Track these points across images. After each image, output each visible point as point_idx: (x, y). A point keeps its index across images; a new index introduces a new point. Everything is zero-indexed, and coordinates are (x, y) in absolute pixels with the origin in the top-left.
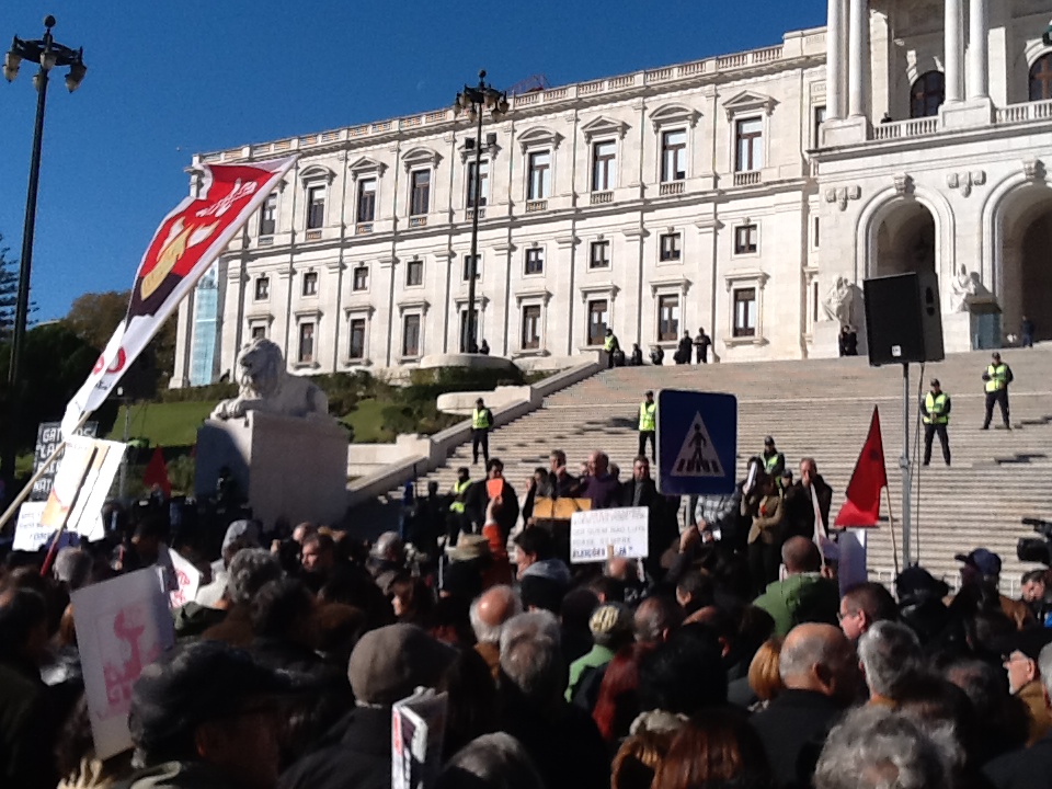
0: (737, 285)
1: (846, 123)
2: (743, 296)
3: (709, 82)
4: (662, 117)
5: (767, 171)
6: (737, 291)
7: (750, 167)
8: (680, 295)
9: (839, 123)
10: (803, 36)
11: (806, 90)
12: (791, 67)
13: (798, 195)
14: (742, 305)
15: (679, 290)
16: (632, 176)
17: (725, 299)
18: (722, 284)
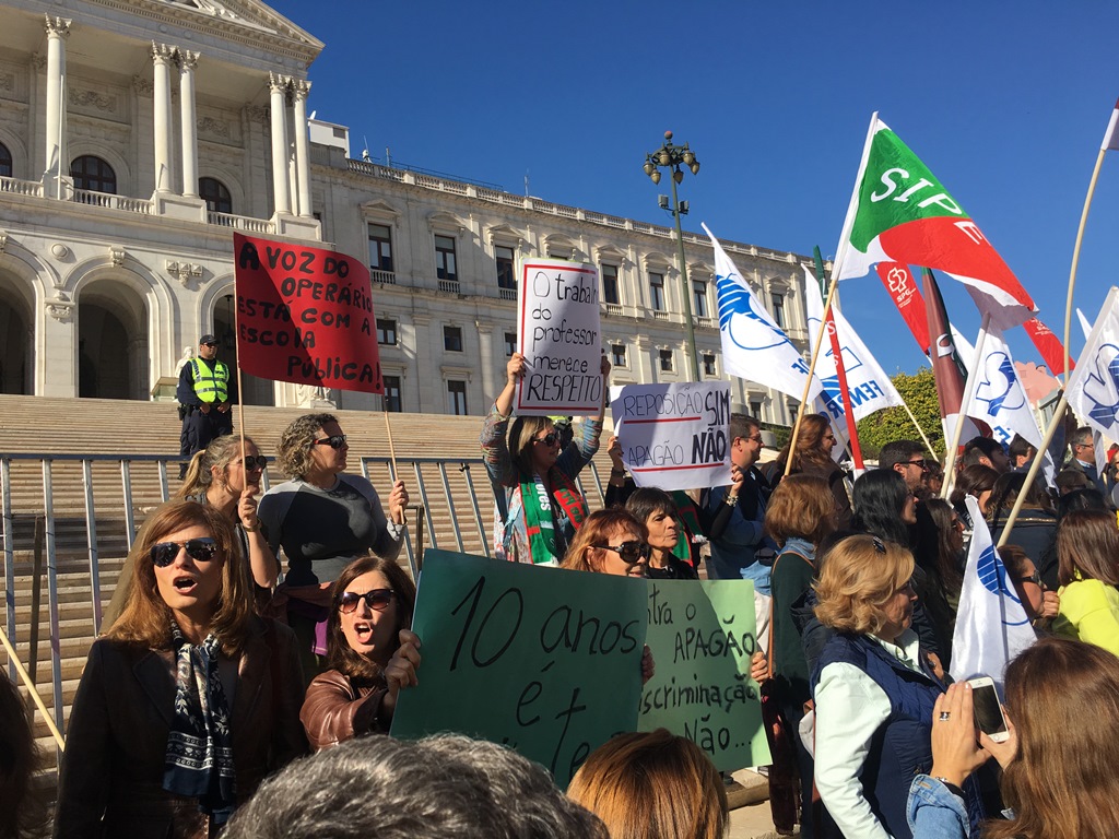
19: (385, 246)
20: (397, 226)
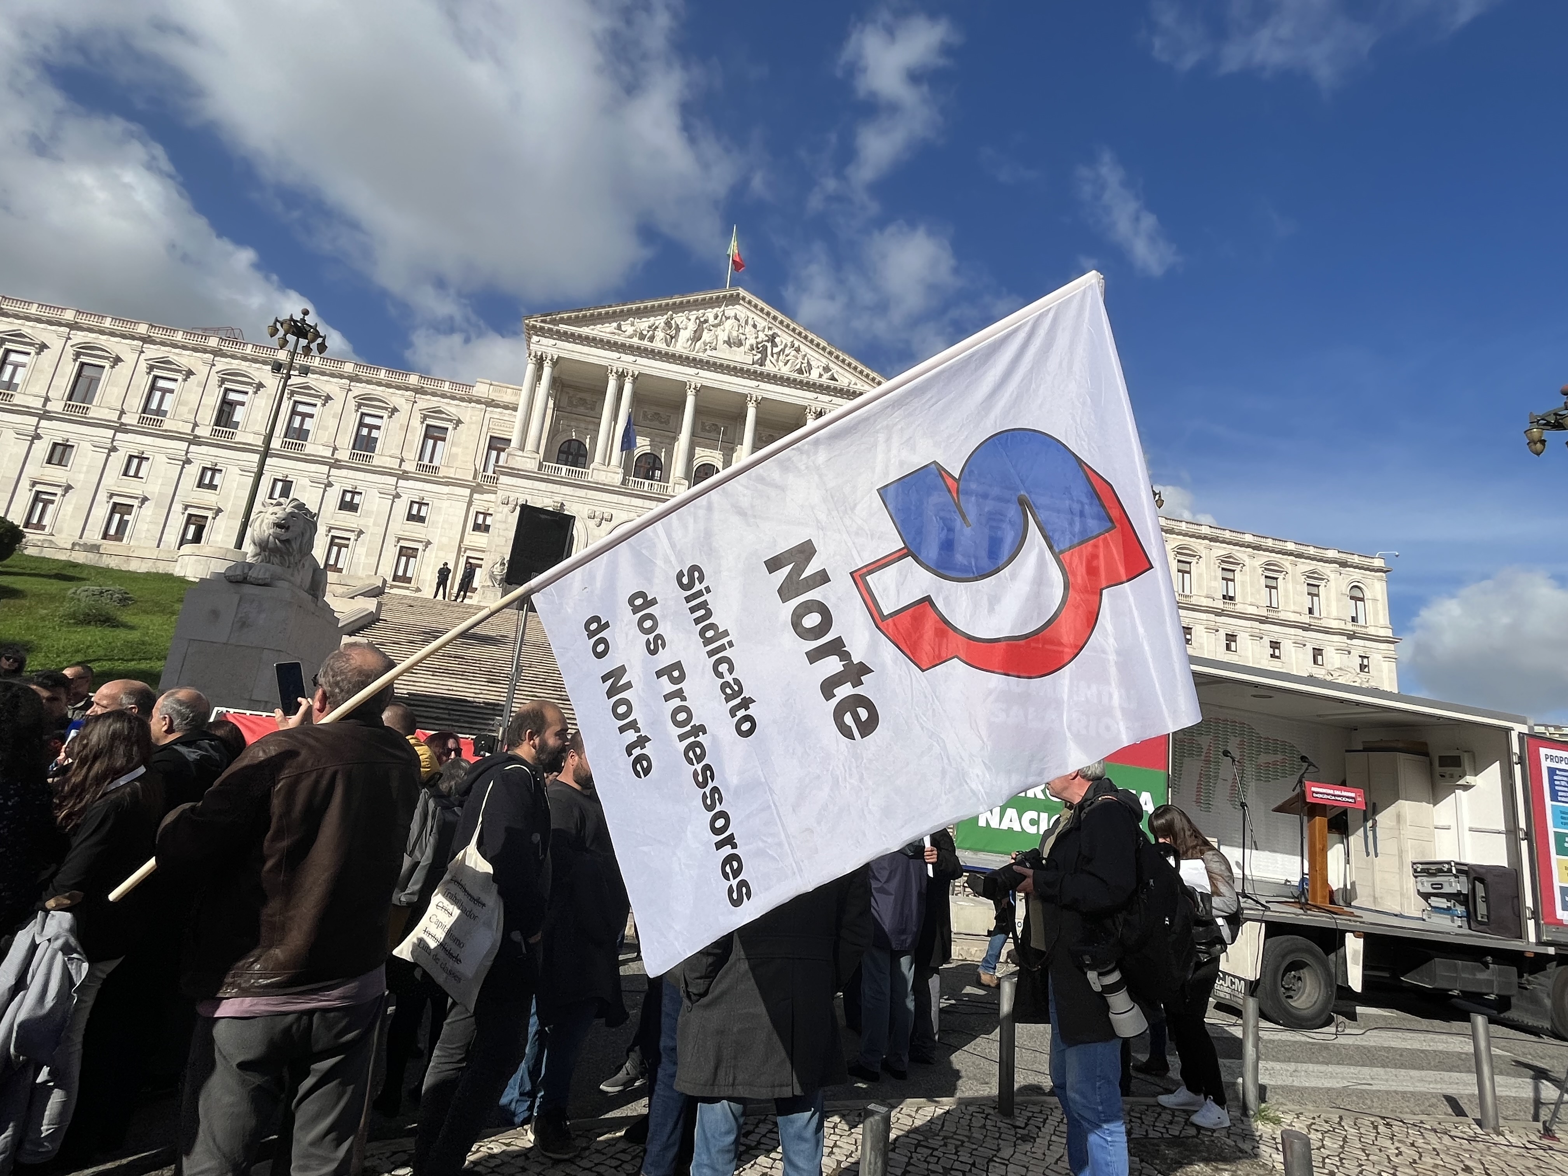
0: (403, 543)
1: (525, 454)
2: (407, 553)
3: (411, 390)
4: (363, 401)
5: (445, 469)
6: (401, 547)
7: (431, 461)
8: (352, 540)
9: (520, 453)
10: (491, 384)
11: (486, 422)
12: (478, 402)
13: (467, 492)
14: (404, 559)
15: (352, 536)
16: (326, 436)
17: (391, 552)
18: (391, 540)
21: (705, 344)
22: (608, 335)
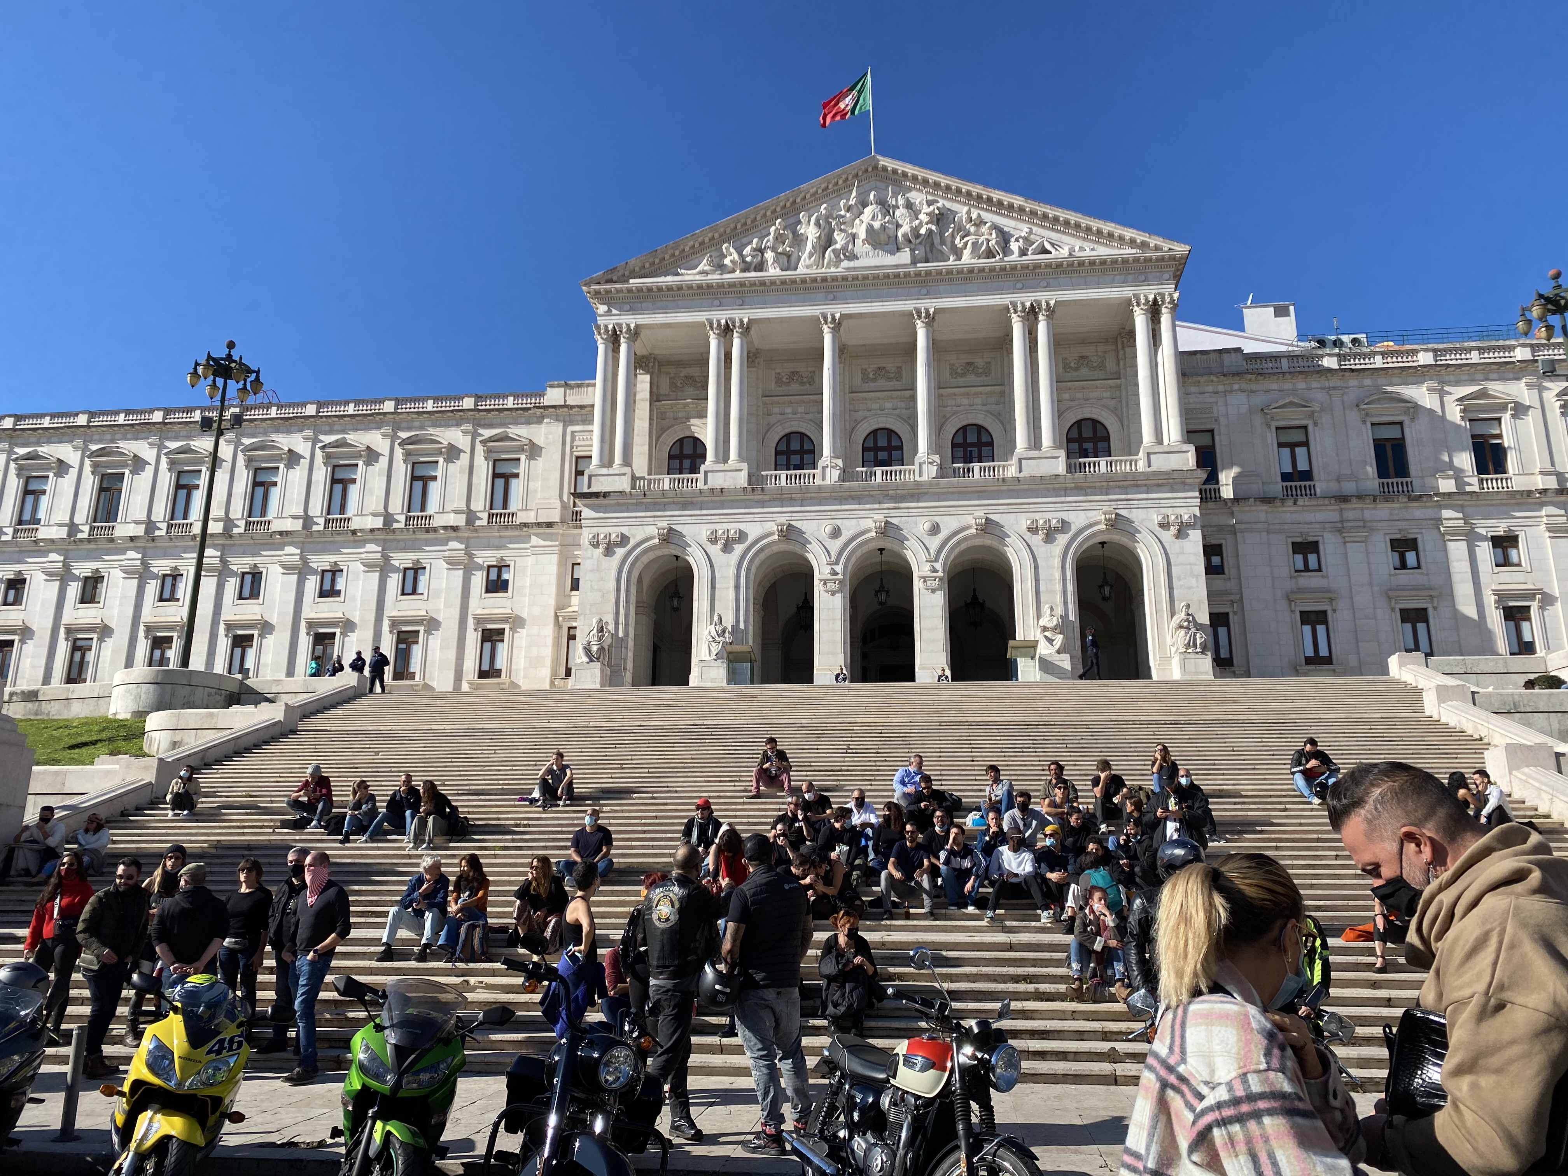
0: (485, 626)
1: (611, 471)
2: (491, 637)
4: (413, 447)
5: (524, 513)
6: (485, 632)
7: (506, 507)
8: (422, 633)
9: (604, 471)
10: (565, 386)
11: (568, 440)
12: (553, 414)
14: (489, 647)
15: (421, 628)
16: (375, 503)
17: (471, 639)
18: (470, 623)
19: (1300, 452)
20: (1316, 424)
21: (836, 252)
22: (698, 277)
